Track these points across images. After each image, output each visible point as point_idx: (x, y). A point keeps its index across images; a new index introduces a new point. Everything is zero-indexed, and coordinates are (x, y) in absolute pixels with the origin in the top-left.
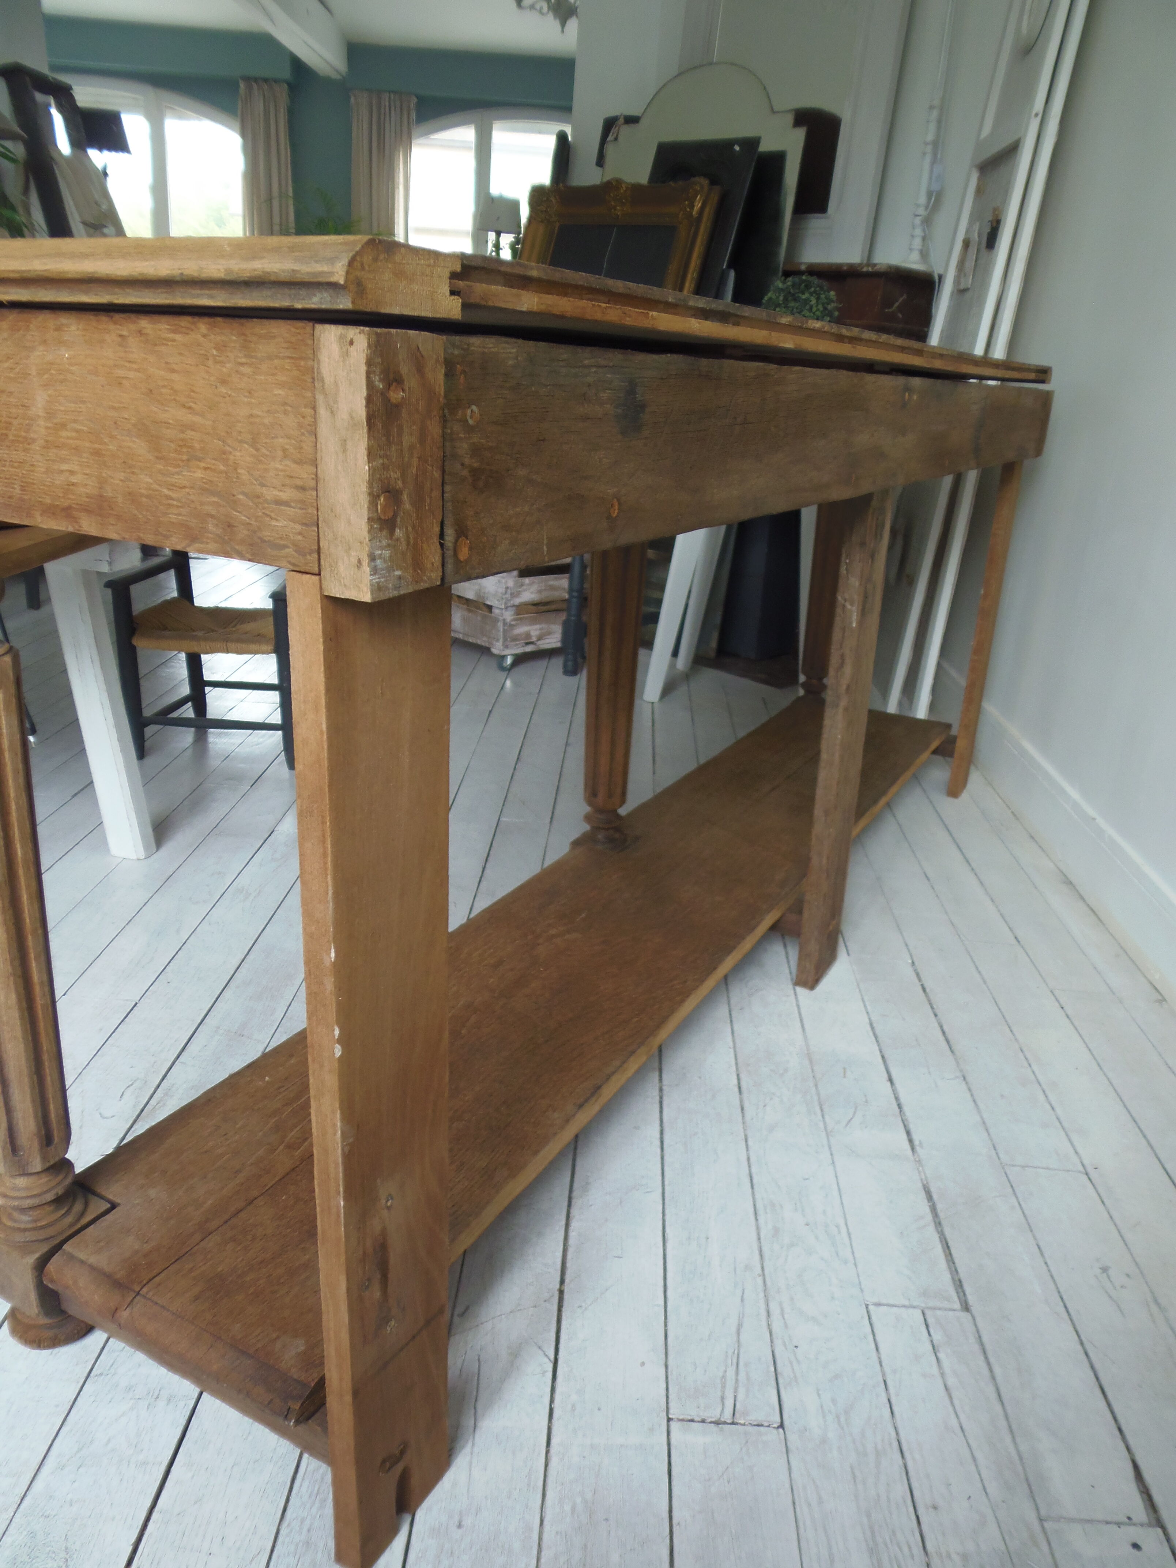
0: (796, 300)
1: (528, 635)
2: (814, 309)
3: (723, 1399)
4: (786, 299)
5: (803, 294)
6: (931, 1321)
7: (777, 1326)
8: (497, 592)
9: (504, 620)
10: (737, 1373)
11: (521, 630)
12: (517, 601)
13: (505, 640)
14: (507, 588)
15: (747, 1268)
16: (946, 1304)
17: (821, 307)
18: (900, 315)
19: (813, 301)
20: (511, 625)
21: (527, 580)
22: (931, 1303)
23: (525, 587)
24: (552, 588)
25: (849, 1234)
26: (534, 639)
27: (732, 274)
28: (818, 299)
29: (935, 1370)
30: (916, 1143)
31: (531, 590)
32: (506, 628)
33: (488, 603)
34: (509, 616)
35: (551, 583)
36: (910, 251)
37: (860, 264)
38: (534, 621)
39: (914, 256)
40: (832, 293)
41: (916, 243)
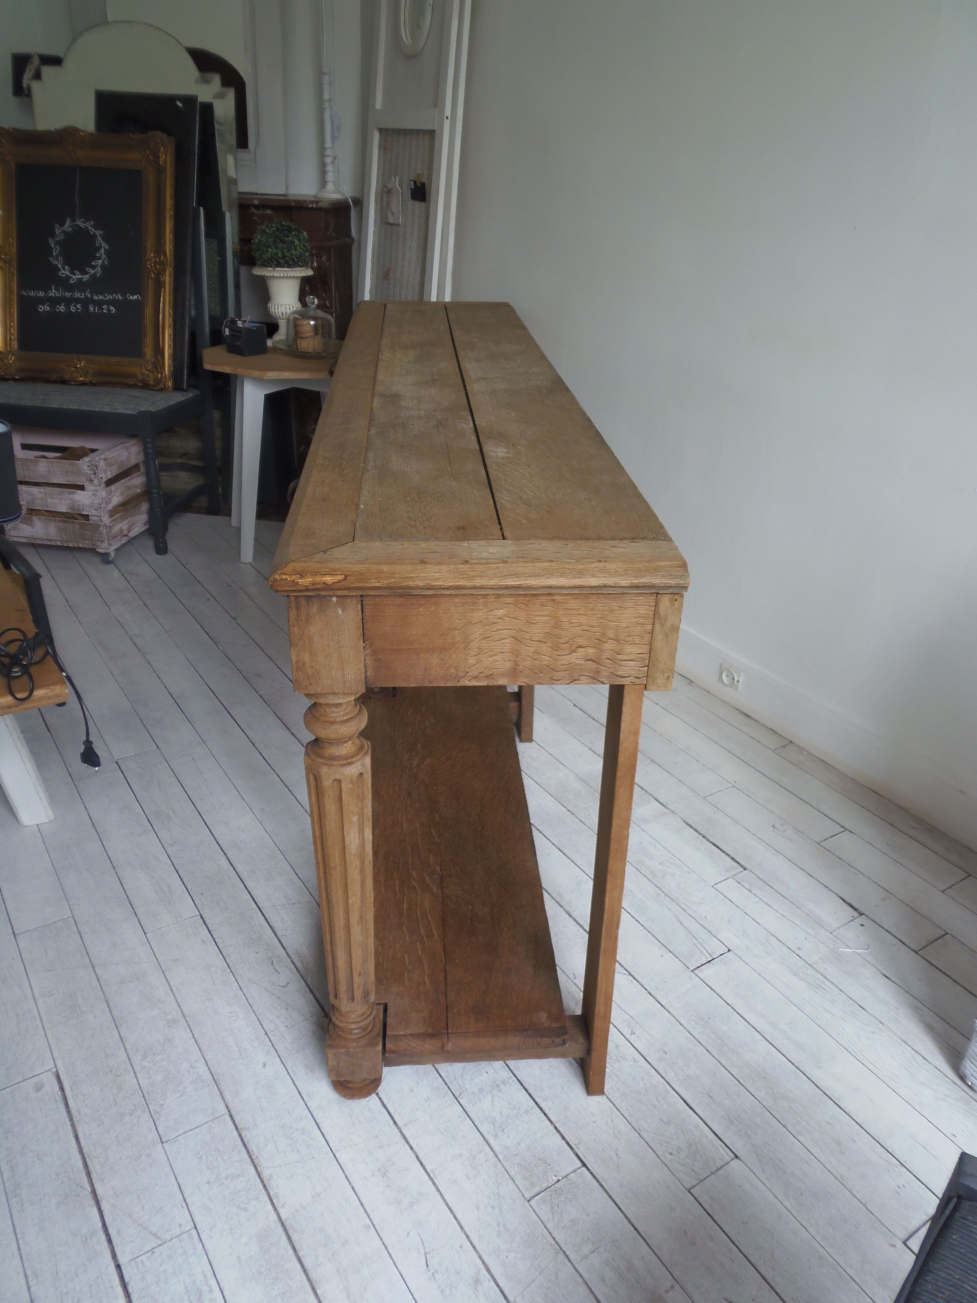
0: (282, 241)
1: (121, 530)
2: (298, 249)
3: (702, 952)
5: (288, 237)
6: (739, 880)
7: (691, 912)
8: (92, 503)
9: (105, 524)
10: (696, 939)
11: (116, 529)
12: (110, 507)
13: (109, 539)
14: (102, 499)
15: (658, 895)
16: (737, 871)
17: (301, 246)
18: (334, 234)
19: (297, 242)
20: (111, 527)
21: (113, 488)
22: (733, 873)
23: (113, 494)
24: (129, 488)
25: (679, 860)
26: (126, 532)
27: (201, 208)
28: (299, 240)
29: (757, 899)
30: (665, 804)
31: (117, 495)
32: (107, 530)
33: (85, 513)
34: (106, 520)
35: (129, 484)
36: (323, 183)
37: (305, 201)
38: (123, 518)
39: (330, 186)
40: (305, 233)
41: (330, 176)
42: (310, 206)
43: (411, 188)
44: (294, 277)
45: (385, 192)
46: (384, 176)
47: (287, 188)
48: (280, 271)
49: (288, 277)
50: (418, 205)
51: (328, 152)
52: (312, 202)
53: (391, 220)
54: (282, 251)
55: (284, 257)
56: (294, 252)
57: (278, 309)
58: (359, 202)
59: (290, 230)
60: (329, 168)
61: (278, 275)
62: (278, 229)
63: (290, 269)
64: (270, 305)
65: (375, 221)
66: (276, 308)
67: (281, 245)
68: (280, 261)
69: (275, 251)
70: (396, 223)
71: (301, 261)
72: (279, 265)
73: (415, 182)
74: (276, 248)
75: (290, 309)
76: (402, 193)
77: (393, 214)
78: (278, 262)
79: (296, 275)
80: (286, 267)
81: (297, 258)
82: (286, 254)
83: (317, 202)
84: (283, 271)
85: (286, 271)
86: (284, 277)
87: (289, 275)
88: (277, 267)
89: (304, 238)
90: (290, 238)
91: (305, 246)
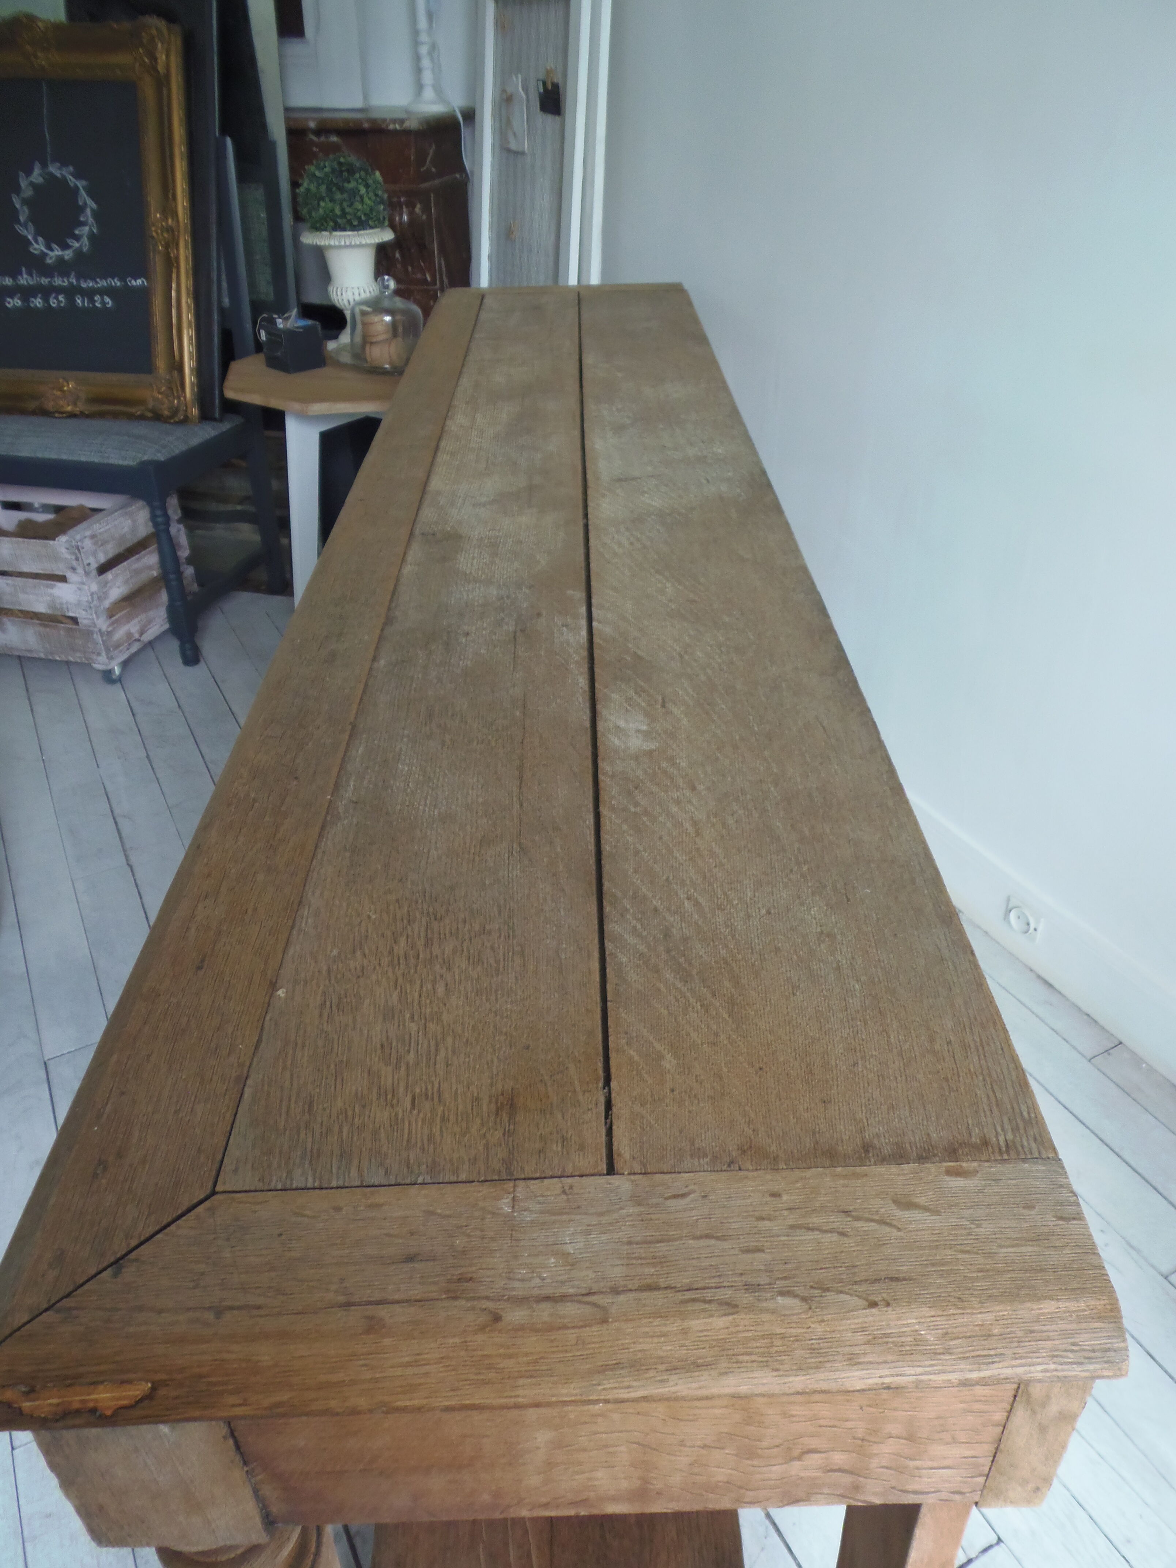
0: (341, 190)
1: (129, 635)
2: (366, 199)
4: (329, 190)
5: (349, 182)
8: (79, 601)
9: (100, 631)
11: (120, 634)
12: (107, 604)
13: (108, 650)
14: (92, 594)
17: (371, 194)
18: (434, 170)
19: (363, 190)
20: (108, 633)
21: (109, 575)
23: (109, 585)
24: (137, 572)
26: (137, 636)
27: (229, 141)
28: (367, 186)
31: (118, 584)
32: (104, 638)
33: (71, 614)
34: (103, 624)
35: (135, 566)
36: (419, 87)
37: (384, 120)
38: (129, 618)
39: (429, 93)
40: (378, 173)
41: (428, 77)
42: (391, 127)
43: (540, 94)
44: (361, 246)
45: (505, 100)
46: (503, 74)
47: (366, 96)
48: (340, 236)
49: (351, 246)
50: (550, 120)
51: (424, 37)
52: (394, 121)
53: (513, 146)
54: (341, 204)
55: (344, 214)
56: (360, 207)
57: (342, 294)
58: (470, 115)
59: (351, 171)
60: (426, 63)
61: (337, 243)
62: (333, 171)
63: (356, 232)
64: (330, 289)
65: (493, 146)
66: (339, 293)
67: (338, 196)
68: (339, 221)
69: (330, 205)
70: (520, 150)
71: (372, 218)
72: (337, 227)
73: (544, 83)
74: (332, 200)
75: (359, 294)
76: (528, 100)
77: (515, 134)
78: (336, 223)
79: (364, 242)
80: (349, 231)
81: (365, 215)
82: (347, 210)
83: (402, 121)
84: (345, 236)
85: (349, 236)
86: (346, 247)
87: (353, 243)
88: (336, 230)
89: (376, 182)
90: (352, 185)
91: (376, 195)
